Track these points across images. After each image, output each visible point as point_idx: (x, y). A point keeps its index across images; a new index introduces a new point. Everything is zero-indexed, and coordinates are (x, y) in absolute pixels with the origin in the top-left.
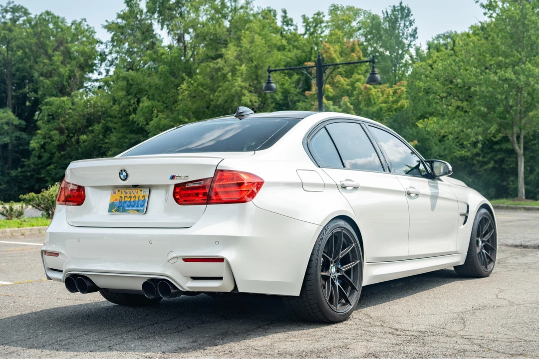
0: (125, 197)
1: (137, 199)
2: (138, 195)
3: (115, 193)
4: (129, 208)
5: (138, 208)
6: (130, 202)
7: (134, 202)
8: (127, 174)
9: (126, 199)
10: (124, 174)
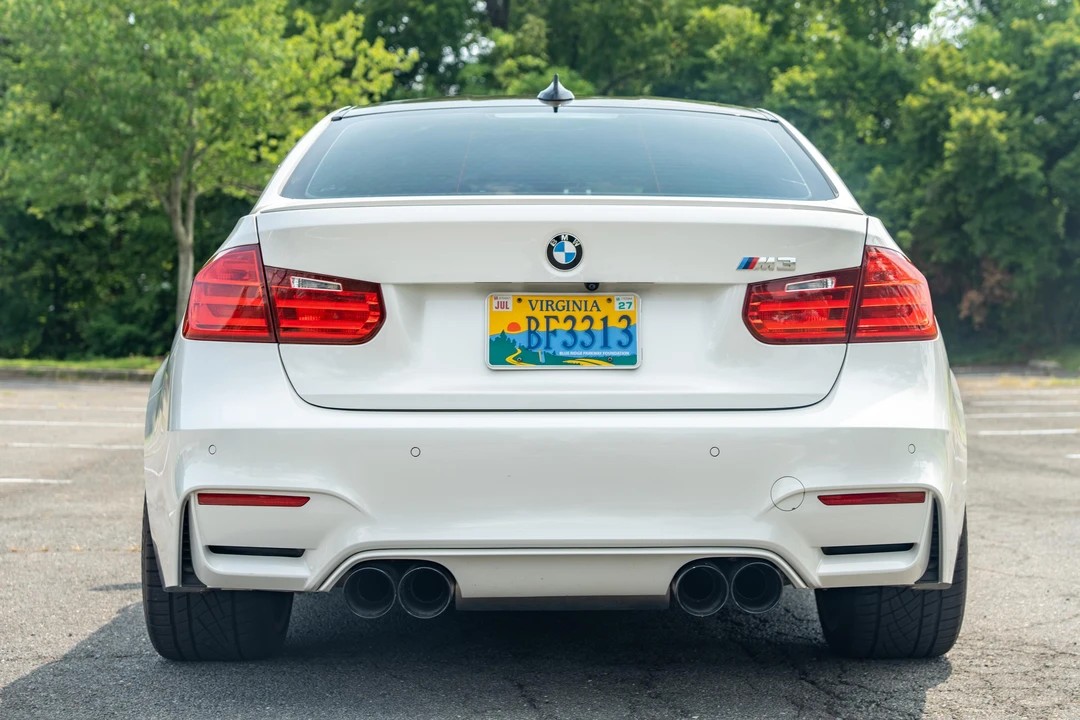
0: (548, 318)
1: (598, 326)
2: (602, 315)
3: (503, 305)
4: (573, 353)
5: (607, 353)
6: (571, 332)
7: (589, 332)
8: (579, 249)
9: (554, 325)
10: (570, 248)
